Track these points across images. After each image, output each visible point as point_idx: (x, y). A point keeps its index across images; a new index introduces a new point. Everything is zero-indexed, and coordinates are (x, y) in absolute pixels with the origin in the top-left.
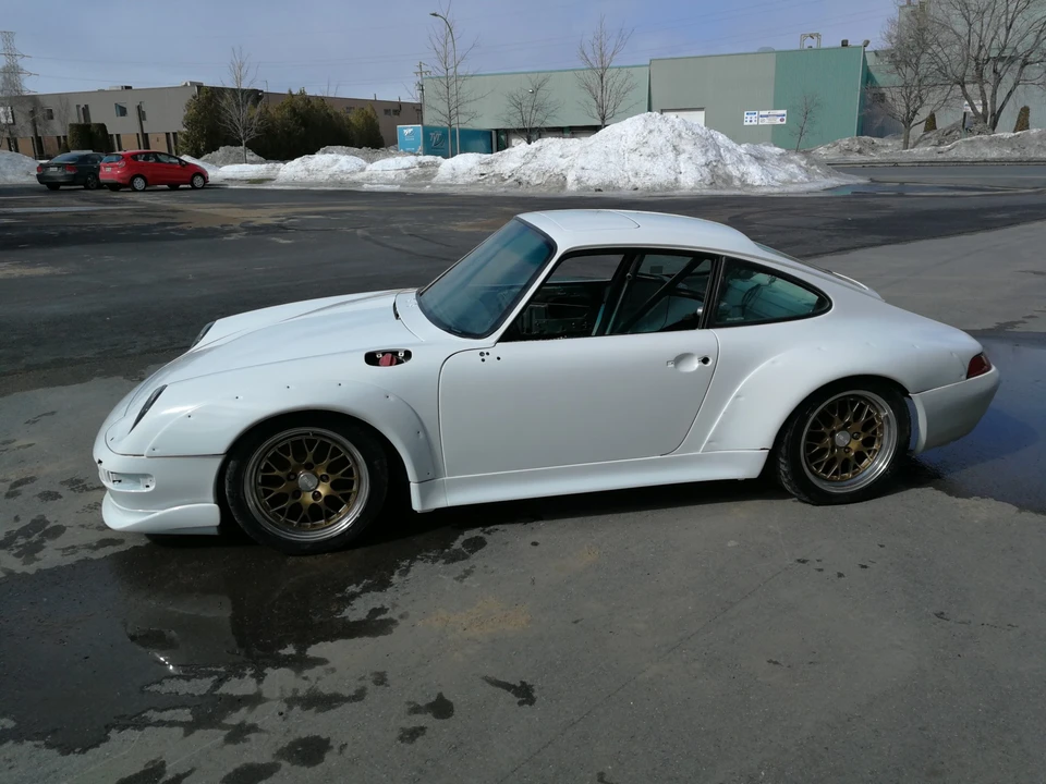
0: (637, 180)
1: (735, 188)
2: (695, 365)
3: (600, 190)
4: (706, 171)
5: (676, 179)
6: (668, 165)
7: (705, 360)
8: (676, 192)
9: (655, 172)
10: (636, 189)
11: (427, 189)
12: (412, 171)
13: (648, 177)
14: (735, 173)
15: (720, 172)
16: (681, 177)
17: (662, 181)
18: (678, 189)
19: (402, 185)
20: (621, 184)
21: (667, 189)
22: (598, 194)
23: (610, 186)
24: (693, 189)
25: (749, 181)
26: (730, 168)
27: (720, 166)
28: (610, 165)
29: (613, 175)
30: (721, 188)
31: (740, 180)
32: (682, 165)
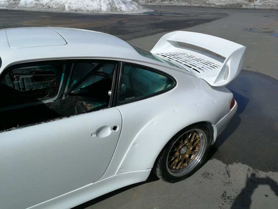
0: (88, 8)
1: (118, 12)
2: (109, 132)
3: (76, 11)
4: (109, 6)
5: (100, 8)
6: (97, 4)
7: (115, 128)
8: (101, 12)
9: (94, 5)
10: (88, 11)
11: (16, 8)
12: (10, 2)
13: (92, 7)
14: (118, 7)
15: (114, 6)
16: (102, 7)
17: (96, 8)
18: (101, 11)
19: (7, 7)
20: (83, 9)
21: (98, 11)
22: (76, 12)
23: (80, 10)
24: (106, 11)
25: (122, 10)
26: (116, 5)
27: (113, 4)
28: (79, 3)
29: (80, 6)
30: (114, 11)
31: (119, 9)
32: (102, 4)
